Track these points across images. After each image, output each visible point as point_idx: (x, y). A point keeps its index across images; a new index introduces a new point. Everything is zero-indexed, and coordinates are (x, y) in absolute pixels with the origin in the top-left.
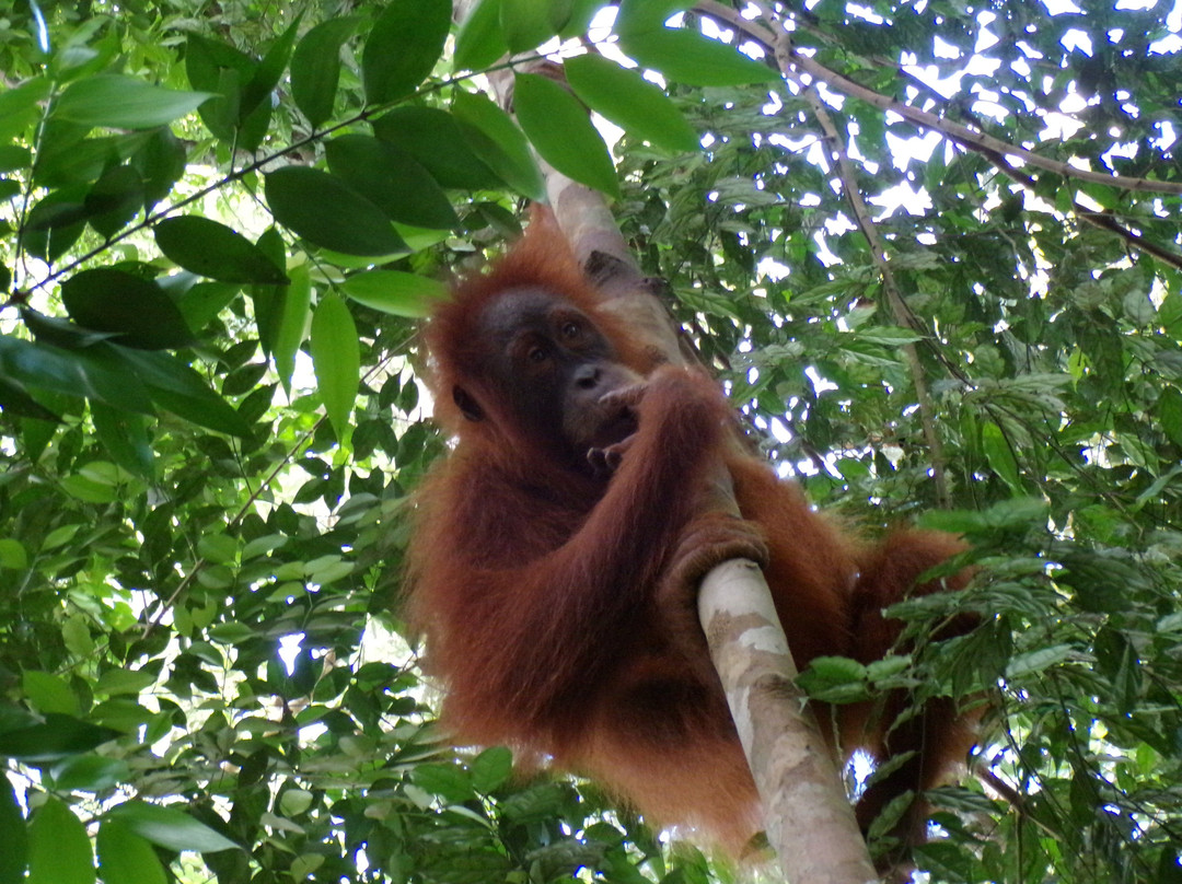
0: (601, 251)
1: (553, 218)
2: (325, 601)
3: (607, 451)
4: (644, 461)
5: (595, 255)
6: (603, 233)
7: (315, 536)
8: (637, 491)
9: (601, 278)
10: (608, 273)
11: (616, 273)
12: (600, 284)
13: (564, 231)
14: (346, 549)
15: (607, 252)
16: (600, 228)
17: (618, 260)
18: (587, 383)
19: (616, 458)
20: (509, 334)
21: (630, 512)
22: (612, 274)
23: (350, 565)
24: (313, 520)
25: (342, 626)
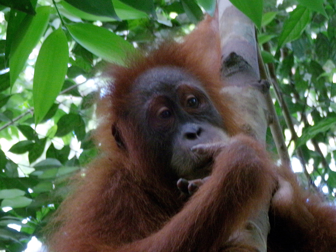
0: (237, 54)
1: (218, 22)
2: (7, 219)
3: (191, 183)
4: (210, 195)
5: (233, 55)
6: (244, 42)
7: (14, 176)
8: (201, 214)
9: (232, 71)
10: (237, 69)
11: (242, 71)
12: (230, 75)
13: (221, 33)
14: (30, 191)
15: (242, 55)
16: (243, 38)
17: (247, 63)
18: (191, 136)
19: (194, 189)
20: (149, 94)
21: (193, 227)
22: (240, 71)
23: (30, 201)
24: (16, 166)
25: (13, 239)
